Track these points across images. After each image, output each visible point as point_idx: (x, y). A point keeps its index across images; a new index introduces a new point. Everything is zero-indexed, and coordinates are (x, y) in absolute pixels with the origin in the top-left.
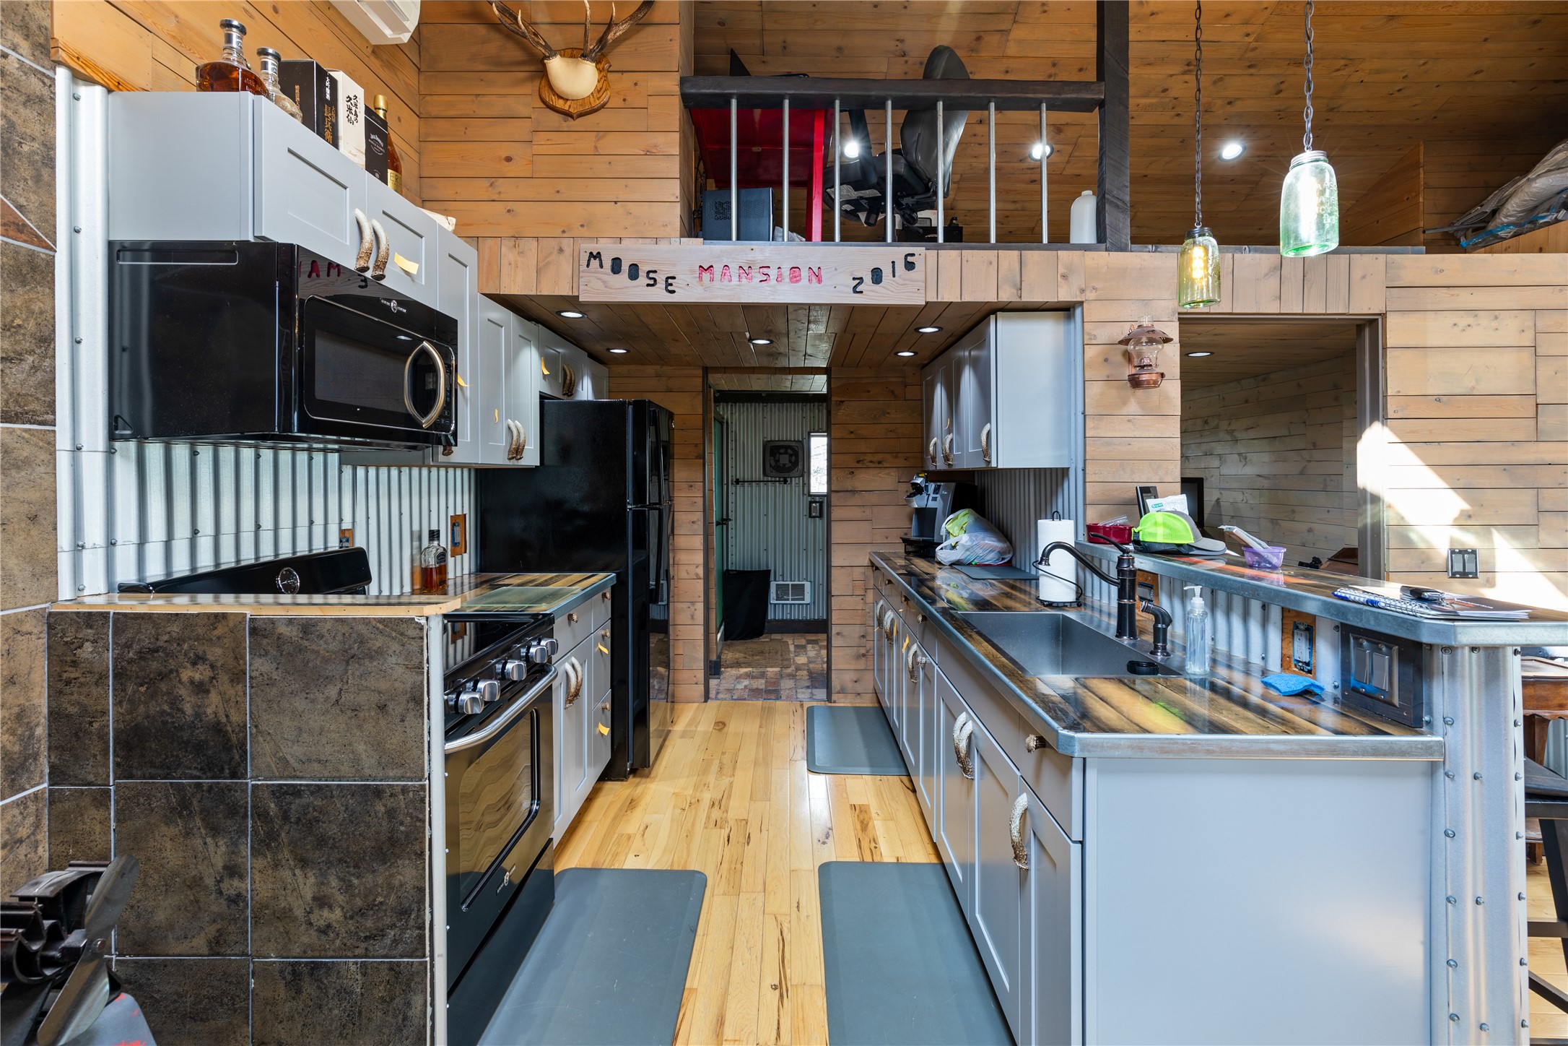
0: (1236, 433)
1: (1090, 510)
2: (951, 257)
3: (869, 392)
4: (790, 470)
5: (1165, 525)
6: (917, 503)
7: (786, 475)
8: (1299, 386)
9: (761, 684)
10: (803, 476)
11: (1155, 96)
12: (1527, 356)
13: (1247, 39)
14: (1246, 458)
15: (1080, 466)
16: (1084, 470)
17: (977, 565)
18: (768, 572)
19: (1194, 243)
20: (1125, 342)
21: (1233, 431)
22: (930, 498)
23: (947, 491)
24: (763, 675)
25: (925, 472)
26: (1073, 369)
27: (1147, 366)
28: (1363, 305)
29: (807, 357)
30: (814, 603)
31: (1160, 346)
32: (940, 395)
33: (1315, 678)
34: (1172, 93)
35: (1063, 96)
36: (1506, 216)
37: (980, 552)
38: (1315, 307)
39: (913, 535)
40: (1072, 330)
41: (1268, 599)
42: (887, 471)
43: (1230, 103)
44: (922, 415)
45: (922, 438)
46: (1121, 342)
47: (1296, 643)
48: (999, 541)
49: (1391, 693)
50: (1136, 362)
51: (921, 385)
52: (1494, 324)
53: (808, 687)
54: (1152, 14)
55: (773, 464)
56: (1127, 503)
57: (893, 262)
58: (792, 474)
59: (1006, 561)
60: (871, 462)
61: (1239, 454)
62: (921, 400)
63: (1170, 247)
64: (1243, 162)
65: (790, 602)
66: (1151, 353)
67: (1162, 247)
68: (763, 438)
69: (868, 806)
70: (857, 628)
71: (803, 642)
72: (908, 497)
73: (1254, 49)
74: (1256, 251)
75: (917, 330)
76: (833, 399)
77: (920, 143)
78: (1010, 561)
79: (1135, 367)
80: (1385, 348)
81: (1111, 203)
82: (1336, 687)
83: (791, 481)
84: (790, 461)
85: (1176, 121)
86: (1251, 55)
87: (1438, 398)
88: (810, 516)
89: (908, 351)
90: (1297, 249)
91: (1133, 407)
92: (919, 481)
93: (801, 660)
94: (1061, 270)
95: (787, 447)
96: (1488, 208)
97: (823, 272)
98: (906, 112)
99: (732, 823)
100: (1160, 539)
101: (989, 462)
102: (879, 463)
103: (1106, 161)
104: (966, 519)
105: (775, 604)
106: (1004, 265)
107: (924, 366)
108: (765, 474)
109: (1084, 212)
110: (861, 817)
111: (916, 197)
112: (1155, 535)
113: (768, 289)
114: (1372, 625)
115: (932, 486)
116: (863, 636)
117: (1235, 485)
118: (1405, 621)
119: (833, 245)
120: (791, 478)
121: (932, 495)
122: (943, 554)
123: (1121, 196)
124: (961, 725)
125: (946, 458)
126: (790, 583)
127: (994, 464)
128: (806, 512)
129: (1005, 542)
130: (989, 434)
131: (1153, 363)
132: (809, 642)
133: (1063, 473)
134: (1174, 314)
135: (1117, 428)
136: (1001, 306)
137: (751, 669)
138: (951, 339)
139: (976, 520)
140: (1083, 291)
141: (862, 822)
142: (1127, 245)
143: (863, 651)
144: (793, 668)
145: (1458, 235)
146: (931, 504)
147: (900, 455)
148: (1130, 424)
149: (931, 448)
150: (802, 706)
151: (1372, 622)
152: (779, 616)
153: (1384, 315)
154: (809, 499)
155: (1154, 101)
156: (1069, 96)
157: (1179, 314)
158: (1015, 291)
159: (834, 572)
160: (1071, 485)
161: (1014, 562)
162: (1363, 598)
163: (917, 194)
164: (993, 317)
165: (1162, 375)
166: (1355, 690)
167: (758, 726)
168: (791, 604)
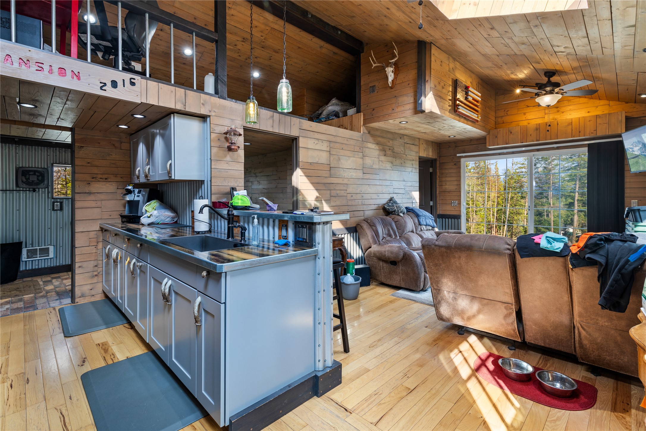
0: (256, 174)
1: (213, 197)
2: (153, 85)
3: (99, 143)
4: (38, 184)
5: (241, 200)
6: (128, 198)
7: (35, 187)
8: (275, 159)
9: (21, 305)
10: (48, 188)
11: (232, 46)
12: (328, 153)
13: (261, 37)
14: (260, 183)
15: (209, 179)
16: (211, 181)
17: (161, 224)
18: (21, 243)
19: (250, 101)
20: (226, 133)
21: (256, 173)
22: (136, 196)
23: (145, 193)
24: (21, 300)
25: (133, 184)
26: (206, 141)
27: (234, 143)
28: (294, 132)
29: (59, 120)
30: (56, 257)
31: (238, 137)
32: (142, 149)
33: (288, 239)
34: (238, 47)
35: (202, 33)
36: (323, 115)
37: (163, 218)
38: (282, 132)
39: (126, 213)
40: (206, 126)
41: (274, 217)
42: (110, 183)
43: (256, 58)
44: (130, 157)
45: (131, 168)
46: (224, 133)
47: (283, 231)
48: (172, 213)
49: (306, 239)
50: (230, 141)
51: (130, 143)
52: (322, 144)
53: (57, 300)
54: (232, 15)
55: (24, 180)
56: (227, 194)
57: (124, 80)
58: (39, 187)
59: (175, 221)
60: (101, 178)
61: (258, 181)
62: (130, 150)
63: (240, 102)
64: (259, 79)
65: (38, 258)
66: (235, 139)
67: (238, 102)
68: (16, 165)
69: (107, 342)
70: (92, 262)
71: (49, 279)
72: (124, 195)
73: (264, 42)
74: (266, 110)
75: (132, 115)
76: (76, 144)
77: (135, 28)
78: (176, 222)
79: (230, 143)
80: (299, 147)
81: (220, 80)
82: (293, 241)
83: (39, 191)
84: (38, 179)
85: (239, 58)
86: (263, 43)
87: (311, 163)
88: (53, 210)
89: (125, 125)
90: (282, 109)
91: (228, 158)
92: (130, 188)
93: (50, 287)
94: (202, 101)
95: (35, 172)
96: (320, 112)
97: (81, 75)
98: (128, 11)
99: (13, 378)
100: (240, 205)
101: (171, 177)
102: (106, 179)
103: (218, 64)
104: (155, 204)
105: (26, 262)
106: (178, 94)
107: (132, 134)
108: (17, 185)
109: (210, 81)
110: (104, 347)
111: (132, 53)
112: (238, 203)
113: (43, 75)
114: (302, 220)
115: (137, 191)
116: (96, 266)
117: (257, 192)
118: (310, 217)
119: (87, 63)
120: (39, 189)
121: (137, 194)
122: (144, 220)
123: (224, 79)
124: (165, 284)
125: (146, 176)
126: (38, 248)
127: (173, 178)
128: (50, 207)
129: (175, 213)
130: (171, 165)
131: (236, 142)
132: (53, 278)
133: (202, 182)
134: (242, 127)
135: (222, 166)
136: (177, 111)
137: (10, 299)
138: (149, 123)
139: (160, 204)
140: (210, 111)
141: (104, 350)
142: (226, 98)
143: (96, 273)
144: (44, 292)
145: (314, 118)
146: (136, 199)
147: (118, 175)
148: (227, 164)
149: (137, 172)
150: (54, 309)
151: (303, 219)
152: (29, 267)
153: (298, 137)
154: (53, 200)
155: (232, 48)
156: (204, 33)
157: (244, 126)
158: (183, 106)
159: (77, 236)
160: (205, 187)
161: (178, 222)
162: (300, 213)
163: (132, 52)
164: (172, 115)
165: (239, 147)
166: (298, 241)
167: (23, 326)
168: (39, 260)
